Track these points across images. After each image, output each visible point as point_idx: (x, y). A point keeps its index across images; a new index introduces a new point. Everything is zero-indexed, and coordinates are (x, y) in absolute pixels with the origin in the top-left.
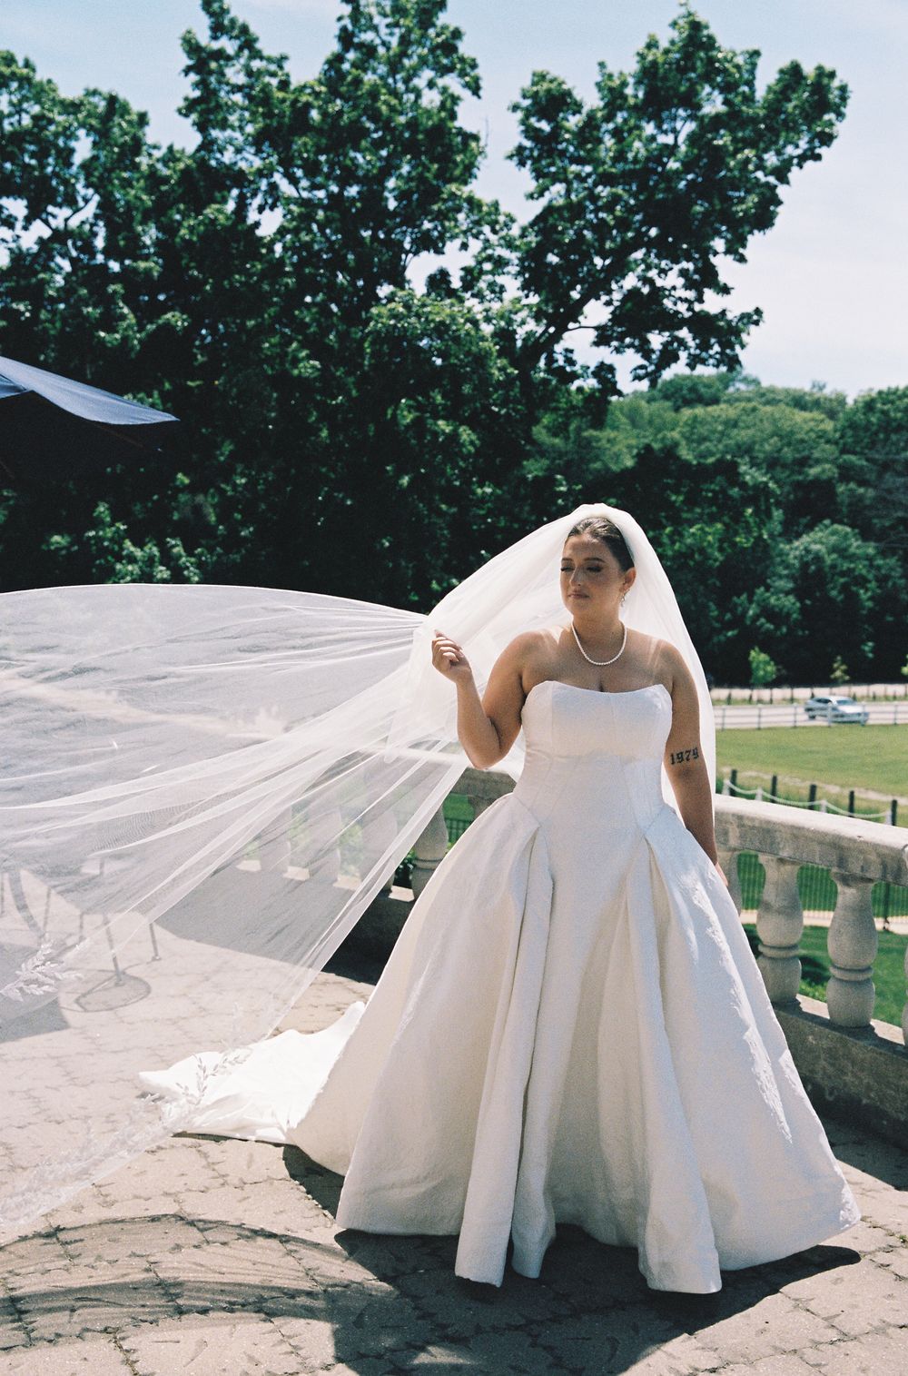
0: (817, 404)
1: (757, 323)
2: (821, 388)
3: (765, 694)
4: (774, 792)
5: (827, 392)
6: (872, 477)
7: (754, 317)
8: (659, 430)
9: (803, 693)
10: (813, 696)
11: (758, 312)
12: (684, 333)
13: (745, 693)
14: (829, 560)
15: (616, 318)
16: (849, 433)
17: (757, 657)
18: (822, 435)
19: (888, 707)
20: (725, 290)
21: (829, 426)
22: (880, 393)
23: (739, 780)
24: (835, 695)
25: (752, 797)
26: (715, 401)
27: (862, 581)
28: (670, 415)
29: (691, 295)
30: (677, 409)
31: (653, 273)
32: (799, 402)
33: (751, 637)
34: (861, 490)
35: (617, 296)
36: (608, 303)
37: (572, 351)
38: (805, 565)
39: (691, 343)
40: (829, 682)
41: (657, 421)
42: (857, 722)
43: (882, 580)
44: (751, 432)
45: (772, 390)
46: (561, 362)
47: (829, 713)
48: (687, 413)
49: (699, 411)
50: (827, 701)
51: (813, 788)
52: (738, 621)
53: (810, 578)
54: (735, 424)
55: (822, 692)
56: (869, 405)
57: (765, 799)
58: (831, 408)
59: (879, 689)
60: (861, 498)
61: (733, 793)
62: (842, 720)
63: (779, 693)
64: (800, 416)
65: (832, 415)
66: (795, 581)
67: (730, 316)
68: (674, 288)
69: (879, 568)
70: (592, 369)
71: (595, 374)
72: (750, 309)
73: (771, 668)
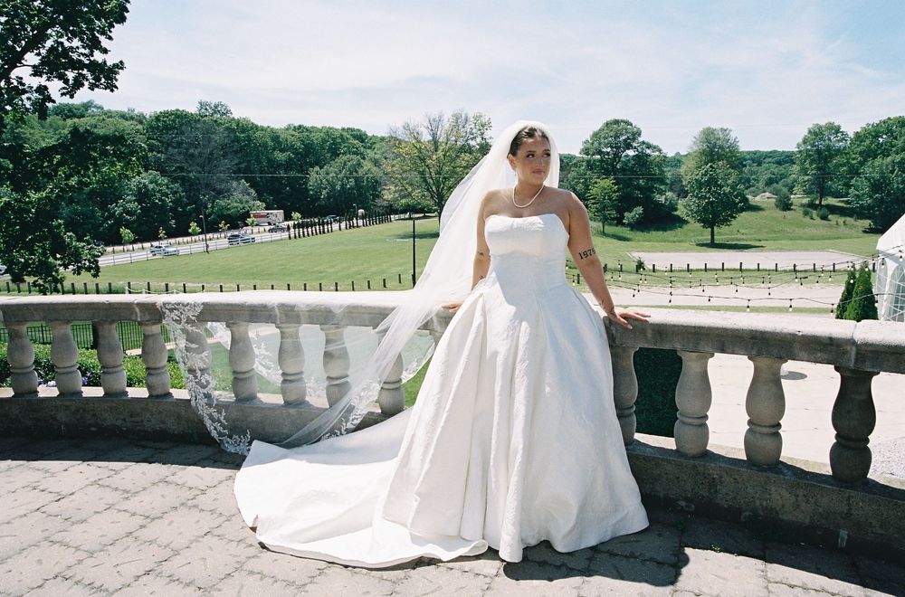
0: (132, 118)
1: (122, 68)
2: (133, 111)
3: (130, 247)
4: (149, 290)
5: (136, 112)
6: (163, 149)
7: (120, 66)
8: (56, 130)
9: (147, 245)
10: (152, 246)
11: (121, 62)
12: (85, 72)
13: (121, 248)
14: (151, 186)
15: (43, 63)
16: (150, 130)
17: (125, 232)
18: (138, 131)
19: (188, 247)
20: (105, 51)
21: (140, 127)
22: (161, 113)
23: (132, 286)
24: (164, 243)
25: (141, 293)
26: (83, 116)
27: (167, 195)
28: (61, 123)
29: (87, 51)
30: (64, 120)
31: (63, 40)
32: (123, 116)
33: (120, 222)
34: (159, 155)
35: (43, 52)
36: (38, 54)
37: (21, 78)
38: (140, 189)
39: (90, 77)
40: (157, 238)
41: (54, 125)
42: (175, 254)
43: (174, 193)
44: (104, 130)
45: (110, 112)
46: (16, 83)
47: (162, 252)
48: (69, 122)
49: (76, 120)
50: (160, 247)
51: (167, 285)
52: (112, 215)
53: (143, 195)
54: (96, 127)
55: (156, 244)
56: (158, 118)
57: (146, 293)
58: (140, 119)
59: (180, 239)
60: (160, 159)
61: (130, 292)
62: (168, 254)
63: (136, 246)
64: (127, 123)
65: (141, 122)
66: (136, 196)
67: (108, 64)
68: (78, 48)
69: (172, 188)
70: (35, 88)
71: (36, 91)
72: (117, 61)
73: (131, 235)
